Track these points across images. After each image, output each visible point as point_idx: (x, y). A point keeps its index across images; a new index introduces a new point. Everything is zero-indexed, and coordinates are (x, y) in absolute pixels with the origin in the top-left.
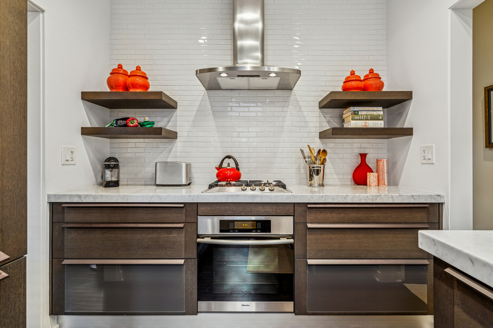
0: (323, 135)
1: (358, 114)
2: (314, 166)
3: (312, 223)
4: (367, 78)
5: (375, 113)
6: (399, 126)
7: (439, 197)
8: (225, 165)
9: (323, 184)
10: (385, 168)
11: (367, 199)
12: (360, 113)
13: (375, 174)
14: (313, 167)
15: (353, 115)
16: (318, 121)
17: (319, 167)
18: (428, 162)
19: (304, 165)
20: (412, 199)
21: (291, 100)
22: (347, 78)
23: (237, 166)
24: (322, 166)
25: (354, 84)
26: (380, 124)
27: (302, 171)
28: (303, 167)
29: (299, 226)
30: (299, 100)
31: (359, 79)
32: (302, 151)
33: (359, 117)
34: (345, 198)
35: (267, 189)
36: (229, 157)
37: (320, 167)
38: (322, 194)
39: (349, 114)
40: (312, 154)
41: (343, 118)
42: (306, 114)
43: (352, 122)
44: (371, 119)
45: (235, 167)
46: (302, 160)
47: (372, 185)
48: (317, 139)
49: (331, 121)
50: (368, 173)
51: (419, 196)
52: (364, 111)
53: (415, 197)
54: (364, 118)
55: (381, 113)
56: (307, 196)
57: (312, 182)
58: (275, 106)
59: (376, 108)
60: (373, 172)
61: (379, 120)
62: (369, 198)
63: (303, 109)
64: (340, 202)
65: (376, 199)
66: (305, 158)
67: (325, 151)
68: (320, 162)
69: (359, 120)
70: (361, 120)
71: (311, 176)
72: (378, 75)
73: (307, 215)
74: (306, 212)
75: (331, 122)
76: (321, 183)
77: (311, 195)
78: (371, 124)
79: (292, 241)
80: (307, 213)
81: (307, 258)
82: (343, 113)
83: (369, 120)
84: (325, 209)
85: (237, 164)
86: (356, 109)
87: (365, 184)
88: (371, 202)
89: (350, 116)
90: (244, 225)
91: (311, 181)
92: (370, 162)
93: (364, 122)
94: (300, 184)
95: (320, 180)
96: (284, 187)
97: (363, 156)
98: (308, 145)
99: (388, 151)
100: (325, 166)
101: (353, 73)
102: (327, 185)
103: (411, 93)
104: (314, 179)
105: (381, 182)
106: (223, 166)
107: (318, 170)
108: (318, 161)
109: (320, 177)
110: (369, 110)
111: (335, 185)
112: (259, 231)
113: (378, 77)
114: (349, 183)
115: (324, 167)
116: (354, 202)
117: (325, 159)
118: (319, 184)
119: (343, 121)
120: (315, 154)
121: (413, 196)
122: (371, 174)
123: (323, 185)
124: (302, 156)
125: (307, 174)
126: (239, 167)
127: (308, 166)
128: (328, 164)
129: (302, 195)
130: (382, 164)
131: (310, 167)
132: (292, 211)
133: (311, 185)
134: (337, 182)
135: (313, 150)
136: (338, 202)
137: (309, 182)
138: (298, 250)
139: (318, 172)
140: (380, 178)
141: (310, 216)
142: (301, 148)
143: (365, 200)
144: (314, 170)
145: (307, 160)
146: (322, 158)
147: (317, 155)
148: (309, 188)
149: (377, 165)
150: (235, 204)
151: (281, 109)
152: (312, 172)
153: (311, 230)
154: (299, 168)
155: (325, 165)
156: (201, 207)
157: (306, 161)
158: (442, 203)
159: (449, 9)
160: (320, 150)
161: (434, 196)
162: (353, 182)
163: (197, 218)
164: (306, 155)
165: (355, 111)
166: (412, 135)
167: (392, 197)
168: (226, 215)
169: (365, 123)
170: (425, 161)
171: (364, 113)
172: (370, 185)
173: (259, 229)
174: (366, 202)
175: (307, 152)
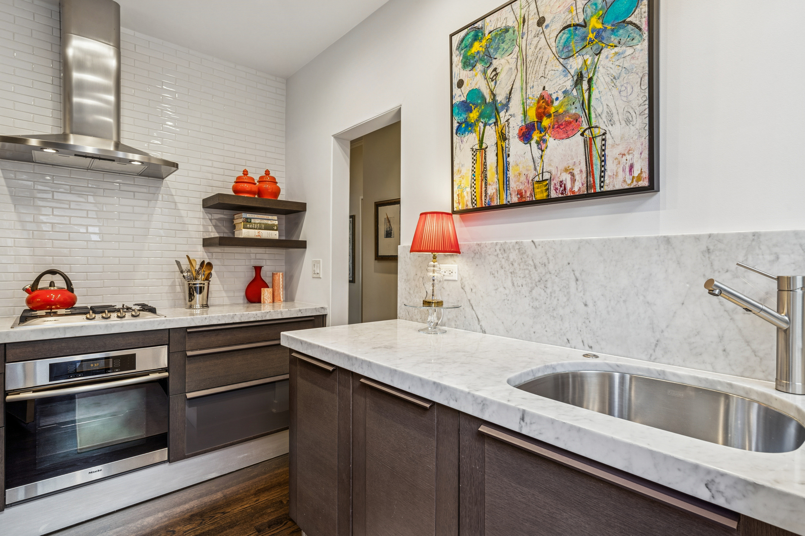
0: (207, 243)
1: (251, 222)
2: (195, 282)
3: (192, 350)
4: (261, 181)
5: (269, 222)
6: (294, 238)
7: (323, 309)
8: (44, 284)
9: (207, 304)
10: (281, 283)
11: (256, 316)
12: (253, 221)
13: (270, 290)
14: (194, 284)
15: (245, 223)
16: (202, 224)
17: (202, 284)
18: (316, 276)
19: (180, 281)
20: (300, 313)
21: (161, 193)
22: (239, 178)
23: (69, 285)
24: (206, 283)
25: (246, 186)
26: (274, 235)
27: (178, 289)
28: (179, 284)
29: (176, 356)
30: (174, 194)
31: (253, 182)
32: (178, 263)
33: (252, 225)
34: (233, 317)
35: (128, 315)
36: (53, 272)
37: (204, 284)
38: (205, 316)
39: (241, 220)
40: (192, 268)
41: (234, 223)
42: (183, 213)
43: (244, 230)
44: (265, 229)
45: (66, 287)
46: (178, 274)
47: (266, 302)
48: (200, 248)
49: (219, 224)
50: (262, 289)
51: (306, 309)
52: (257, 218)
53: (302, 311)
54: (257, 227)
55: (276, 223)
56: (187, 319)
57: (193, 302)
58: (135, 198)
59: (270, 217)
60: (268, 287)
61: (273, 230)
62: (258, 315)
63: (180, 206)
64: (227, 322)
65: (266, 316)
66: (182, 272)
67: (210, 265)
68: (203, 277)
69: (252, 228)
70: (254, 229)
71: (191, 296)
72: (274, 179)
73: (187, 342)
74: (185, 337)
75: (219, 226)
76: (205, 303)
77: (191, 318)
78: (266, 234)
79: (166, 374)
80: (187, 339)
81: (186, 391)
82: (234, 217)
83: (263, 229)
84: (209, 333)
85: (69, 282)
86: (249, 215)
87: (259, 301)
88: (260, 319)
89: (241, 223)
90: (92, 365)
91: (191, 301)
92: (266, 275)
93: (257, 231)
94: (175, 306)
95: (203, 299)
96: (153, 310)
97: (258, 269)
98: (187, 256)
99: (286, 263)
100: (211, 283)
101: (245, 173)
102: (213, 306)
103: (305, 204)
104: (195, 298)
105: (276, 299)
106: (40, 286)
107: (201, 287)
108: (201, 276)
109: (203, 297)
110: (263, 218)
111: (223, 305)
112: (117, 370)
113: (274, 181)
114: (242, 301)
115: (209, 284)
116: (243, 321)
117: (210, 274)
118: (202, 305)
119: (234, 227)
120: (197, 267)
121: (300, 310)
122: (266, 289)
123: (207, 306)
124: (177, 268)
125: (184, 292)
126: (74, 286)
127: (186, 283)
128: (214, 279)
129: (180, 319)
130: (277, 278)
131: (189, 284)
132: (167, 339)
133: (191, 307)
134: (227, 301)
135: (195, 262)
136: (224, 323)
137: (189, 304)
138: (172, 386)
139: (201, 290)
140: (276, 294)
141: (190, 343)
142: (177, 259)
143: (254, 317)
144: (195, 287)
145: (185, 274)
146: (207, 273)
147: (200, 268)
148: (189, 310)
149: (273, 280)
150: (77, 338)
151: (145, 203)
152: (193, 290)
153: (192, 358)
154: (173, 286)
155: (210, 281)
156: (14, 349)
157: (184, 276)
158: (326, 315)
159: (333, 136)
160: (203, 262)
161: (318, 308)
162: (246, 301)
163: (5, 366)
164: (184, 268)
165: (247, 219)
166: (306, 248)
167: (281, 313)
168: (62, 355)
169: (259, 233)
170: (315, 276)
171: (257, 221)
172: (264, 303)
173: (117, 368)
174: (255, 320)
175: (185, 265)
